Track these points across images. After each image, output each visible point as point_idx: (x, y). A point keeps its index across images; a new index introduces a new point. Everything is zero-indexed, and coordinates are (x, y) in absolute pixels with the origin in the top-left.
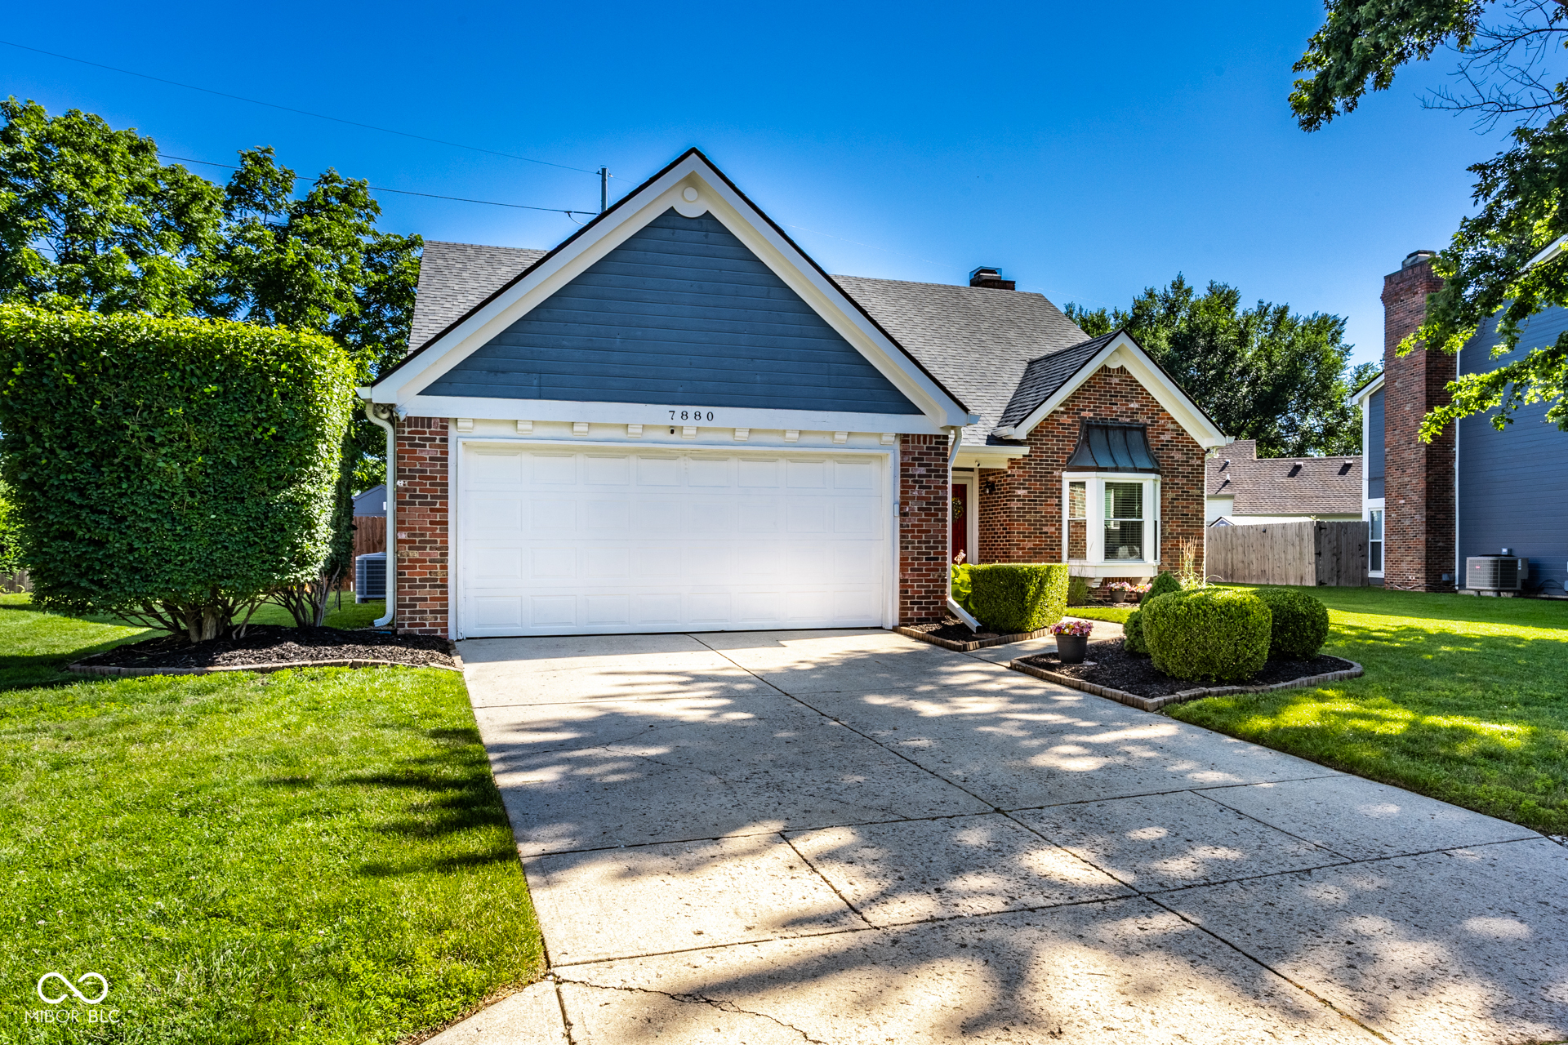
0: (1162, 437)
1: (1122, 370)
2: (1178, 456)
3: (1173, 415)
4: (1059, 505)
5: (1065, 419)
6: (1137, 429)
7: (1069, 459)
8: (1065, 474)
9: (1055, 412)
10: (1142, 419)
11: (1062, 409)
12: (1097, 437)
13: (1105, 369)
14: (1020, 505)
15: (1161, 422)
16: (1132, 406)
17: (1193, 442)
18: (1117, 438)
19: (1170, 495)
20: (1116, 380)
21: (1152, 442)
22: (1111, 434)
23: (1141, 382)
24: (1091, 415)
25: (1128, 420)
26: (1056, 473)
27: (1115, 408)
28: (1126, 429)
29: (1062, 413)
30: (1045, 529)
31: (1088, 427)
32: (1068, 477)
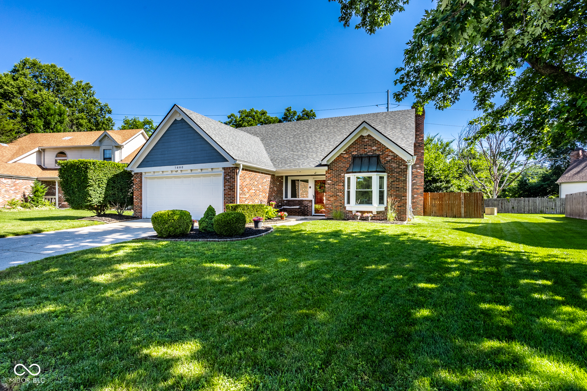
0: (387, 159)
1: (369, 136)
2: (394, 165)
3: (392, 150)
4: (344, 186)
5: (346, 156)
6: (375, 157)
7: (347, 169)
8: (346, 175)
9: (341, 154)
10: (378, 153)
11: (345, 152)
12: (358, 161)
13: (362, 136)
14: (329, 186)
15: (386, 153)
16: (373, 148)
17: (402, 159)
18: (366, 161)
19: (391, 180)
20: (367, 140)
21: (383, 161)
22: (363, 159)
23: (377, 139)
24: (356, 153)
25: (371, 154)
26: (342, 175)
27: (366, 150)
28: (370, 157)
29: (345, 154)
30: (338, 194)
31: (354, 158)
32: (347, 176)
